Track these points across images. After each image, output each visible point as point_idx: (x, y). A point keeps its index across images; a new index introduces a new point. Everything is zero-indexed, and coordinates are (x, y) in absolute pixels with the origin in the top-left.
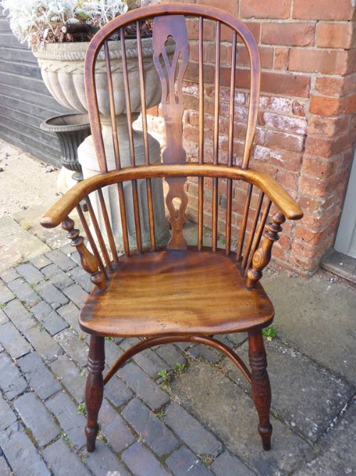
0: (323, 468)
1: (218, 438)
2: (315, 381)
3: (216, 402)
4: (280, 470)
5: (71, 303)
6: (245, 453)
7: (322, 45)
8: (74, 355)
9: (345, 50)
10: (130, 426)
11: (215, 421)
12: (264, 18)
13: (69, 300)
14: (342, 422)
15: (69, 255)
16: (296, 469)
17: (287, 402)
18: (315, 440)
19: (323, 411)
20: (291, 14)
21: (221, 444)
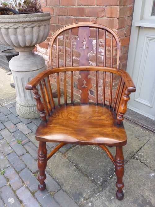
0: (102, 197)
1: (59, 184)
2: (105, 160)
3: (61, 169)
4: (83, 198)
5: (6, 128)
6: (69, 190)
7: (108, 17)
8: (3, 150)
9: (117, 18)
10: (22, 179)
11: (59, 177)
12: (86, 6)
13: (6, 127)
14: (114, 178)
15: (9, 109)
16: (90, 197)
17: (91, 169)
18: (101, 185)
19: (106, 173)
20: (96, 4)
21: (60, 187)
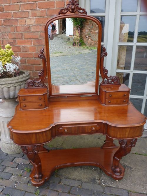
1: (79, 181)
3: (73, 173)
4: (97, 180)
5: (7, 167)
6: (87, 180)
10: (54, 190)
11: (76, 177)
16: (100, 178)
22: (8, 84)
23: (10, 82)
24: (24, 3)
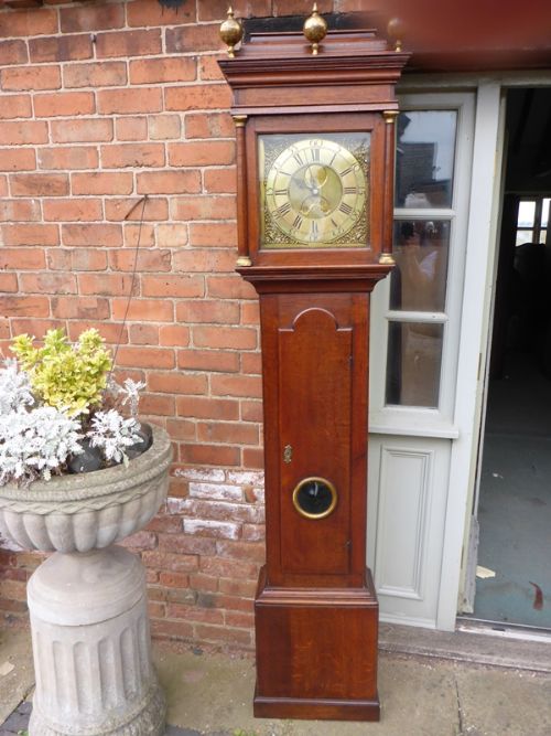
12: (242, 397)
22: (99, 496)
23: (105, 489)
24: (150, 169)
